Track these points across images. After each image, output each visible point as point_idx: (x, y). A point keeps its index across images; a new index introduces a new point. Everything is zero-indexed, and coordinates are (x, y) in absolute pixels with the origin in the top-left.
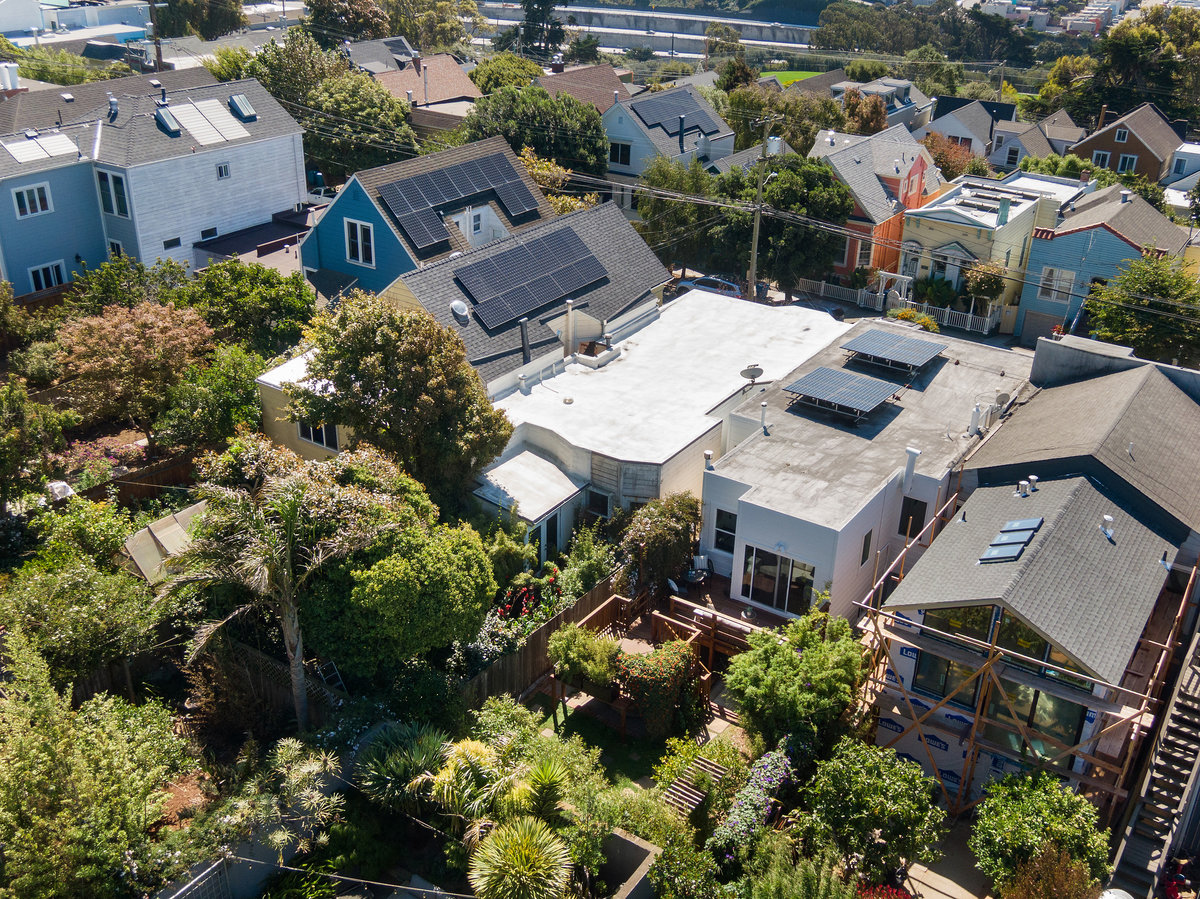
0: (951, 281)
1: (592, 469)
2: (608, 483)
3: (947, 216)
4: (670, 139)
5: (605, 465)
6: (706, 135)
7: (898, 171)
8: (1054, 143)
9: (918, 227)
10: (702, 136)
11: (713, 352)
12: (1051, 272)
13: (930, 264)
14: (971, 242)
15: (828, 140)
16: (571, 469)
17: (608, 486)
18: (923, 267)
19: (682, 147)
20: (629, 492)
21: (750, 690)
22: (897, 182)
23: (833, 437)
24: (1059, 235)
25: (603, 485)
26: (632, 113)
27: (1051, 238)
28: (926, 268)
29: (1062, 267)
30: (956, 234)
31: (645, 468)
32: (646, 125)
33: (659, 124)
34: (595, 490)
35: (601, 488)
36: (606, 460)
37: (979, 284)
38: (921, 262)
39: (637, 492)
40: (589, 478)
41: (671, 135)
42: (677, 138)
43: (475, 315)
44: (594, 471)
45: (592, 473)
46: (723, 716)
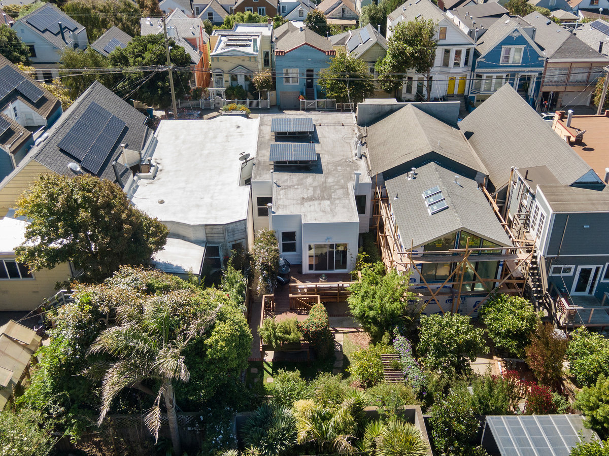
0: (242, 86)
1: (206, 234)
2: (218, 239)
3: (233, 53)
4: (57, 38)
5: (214, 230)
6: (73, 31)
7: (194, 34)
8: (225, 7)
9: (218, 61)
10: (71, 33)
11: (206, 152)
12: (287, 71)
13: (229, 79)
14: (247, 64)
15: (148, 23)
16: (193, 238)
17: (219, 240)
18: (226, 81)
19: (66, 42)
20: (231, 239)
21: (372, 313)
22: (195, 40)
23: (307, 178)
24: (287, 52)
25: (215, 241)
26: (29, 25)
27: (284, 55)
28: (228, 81)
29: (291, 67)
30: (239, 62)
31: (238, 224)
32: (41, 31)
33: (46, 30)
34: (210, 245)
35: (214, 243)
36: (215, 227)
37: (262, 84)
38: (224, 79)
39: (235, 238)
40: (205, 240)
41: (56, 35)
42: (60, 36)
43: (83, 168)
44: (208, 235)
45: (206, 236)
46: (337, 332)
